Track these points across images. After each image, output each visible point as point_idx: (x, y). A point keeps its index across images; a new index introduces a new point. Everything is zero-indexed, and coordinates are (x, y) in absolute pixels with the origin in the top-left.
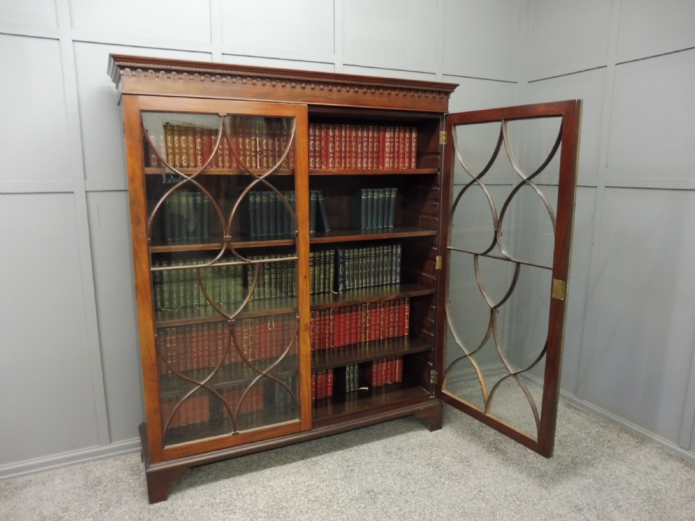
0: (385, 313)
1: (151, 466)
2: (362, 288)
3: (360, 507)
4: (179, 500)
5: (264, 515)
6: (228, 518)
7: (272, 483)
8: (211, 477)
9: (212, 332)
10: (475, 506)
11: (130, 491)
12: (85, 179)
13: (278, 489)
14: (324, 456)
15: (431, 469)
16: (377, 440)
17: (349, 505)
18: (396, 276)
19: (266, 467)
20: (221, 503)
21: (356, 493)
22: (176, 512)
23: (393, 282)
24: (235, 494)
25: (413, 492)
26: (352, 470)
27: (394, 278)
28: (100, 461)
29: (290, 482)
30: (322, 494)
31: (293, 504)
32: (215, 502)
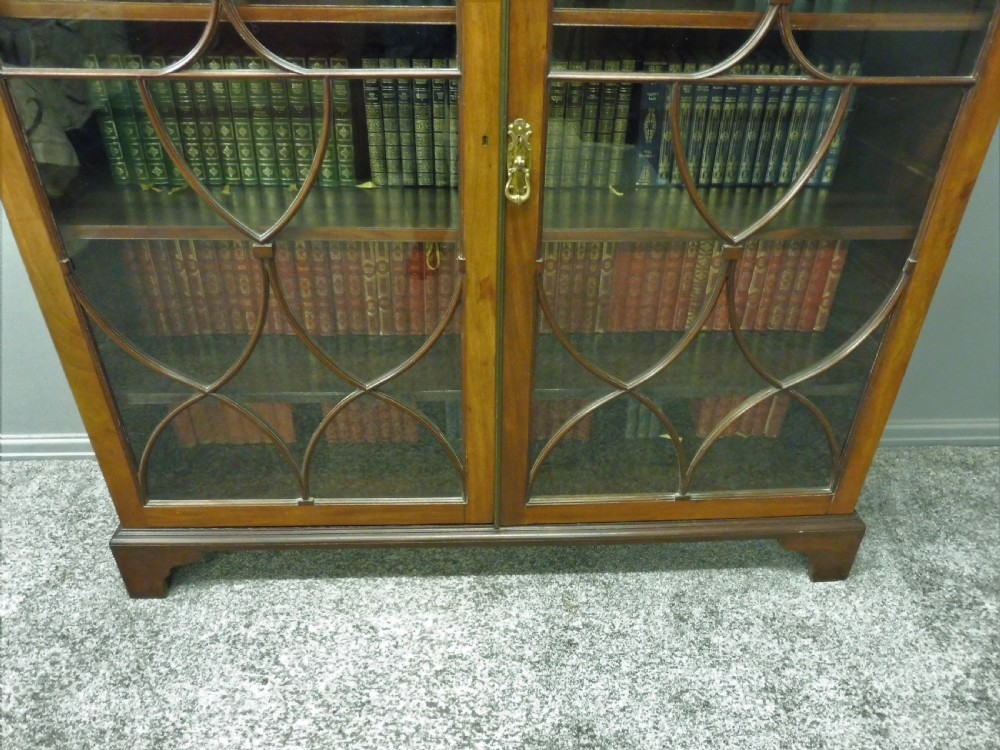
0: (767, 263)
1: (122, 533)
5: (315, 712)
6: (243, 691)
7: (379, 620)
8: (274, 563)
13: (384, 645)
16: (668, 568)
20: (254, 641)
21: (549, 721)
22: (161, 637)
24: (293, 628)
26: (570, 643)
29: (418, 631)
30: (469, 694)
31: (391, 703)
32: (245, 636)
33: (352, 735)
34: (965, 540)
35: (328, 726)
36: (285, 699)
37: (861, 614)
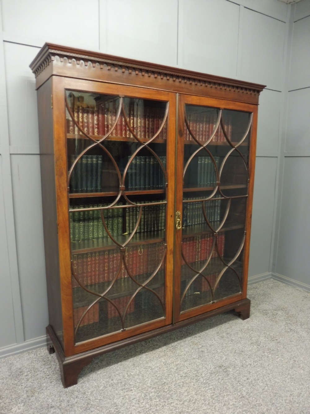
0: (210, 241)
1: (66, 359)
2: (197, 224)
3: (219, 379)
4: (86, 382)
5: (153, 390)
6: (127, 395)
7: (149, 365)
8: (104, 363)
9: (101, 258)
10: (297, 373)
11: (46, 378)
12: (10, 144)
13: (156, 369)
14: (179, 342)
15: (255, 346)
16: (210, 328)
17: (211, 377)
18: (217, 216)
19: (141, 352)
20: (118, 383)
21: (212, 368)
22: (87, 393)
23: (216, 220)
24: (126, 375)
25: (251, 365)
26: (202, 351)
27: (216, 218)
28: (18, 355)
29: (162, 363)
30: (188, 371)
31: (171, 380)
32: (114, 382)
33: (168, 391)
34: (266, 303)
35: (160, 392)
36: (142, 391)
37: (258, 323)
